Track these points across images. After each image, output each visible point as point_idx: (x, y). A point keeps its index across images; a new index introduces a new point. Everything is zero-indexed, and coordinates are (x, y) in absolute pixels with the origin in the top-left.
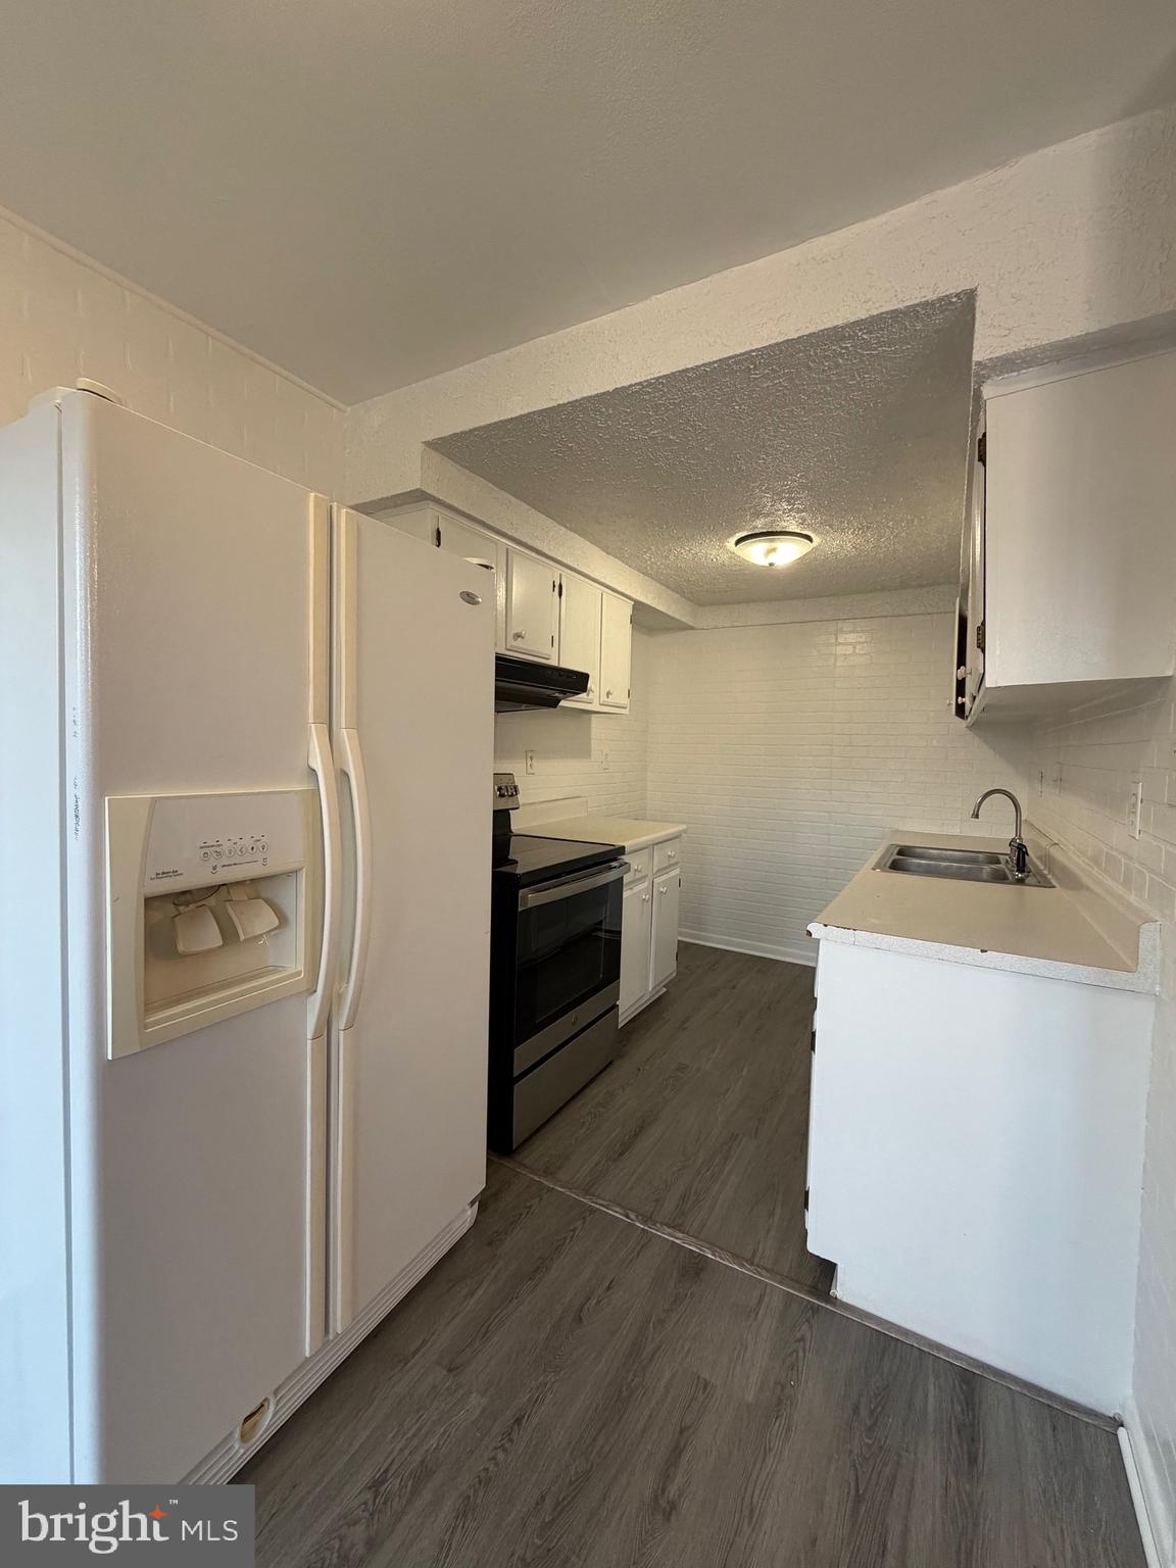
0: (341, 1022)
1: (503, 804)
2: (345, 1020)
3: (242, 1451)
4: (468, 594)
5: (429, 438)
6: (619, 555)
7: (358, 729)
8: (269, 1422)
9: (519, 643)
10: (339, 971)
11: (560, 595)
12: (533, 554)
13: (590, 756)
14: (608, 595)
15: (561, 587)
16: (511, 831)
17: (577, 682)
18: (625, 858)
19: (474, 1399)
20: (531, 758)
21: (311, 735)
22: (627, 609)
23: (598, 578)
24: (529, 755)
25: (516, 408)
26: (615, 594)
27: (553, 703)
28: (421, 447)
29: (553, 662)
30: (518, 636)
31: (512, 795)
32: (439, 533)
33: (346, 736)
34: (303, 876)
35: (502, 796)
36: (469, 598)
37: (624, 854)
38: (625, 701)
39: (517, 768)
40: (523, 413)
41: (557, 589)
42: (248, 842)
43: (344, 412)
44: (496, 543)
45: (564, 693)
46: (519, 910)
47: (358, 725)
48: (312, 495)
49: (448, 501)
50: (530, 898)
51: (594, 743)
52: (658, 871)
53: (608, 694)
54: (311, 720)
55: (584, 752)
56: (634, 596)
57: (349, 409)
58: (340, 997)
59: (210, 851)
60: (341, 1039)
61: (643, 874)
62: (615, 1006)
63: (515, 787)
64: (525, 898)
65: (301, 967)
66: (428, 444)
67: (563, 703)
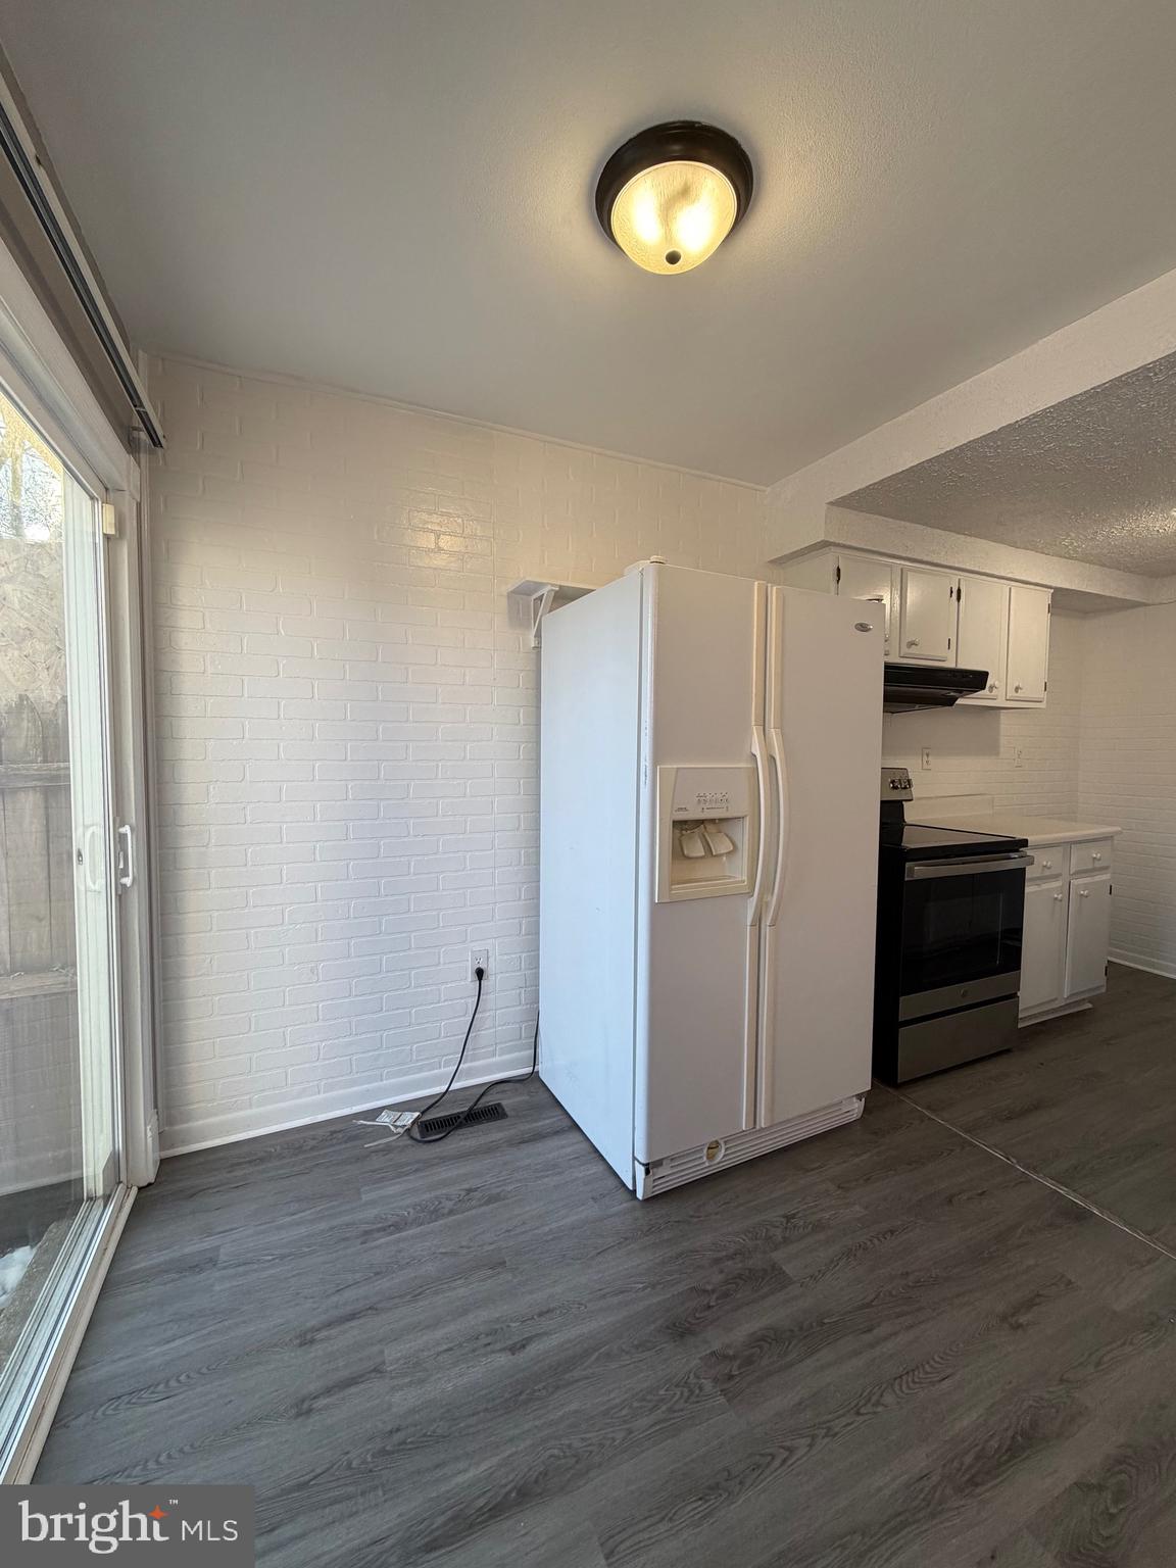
0: (767, 920)
1: (895, 796)
2: (770, 918)
3: (707, 1164)
4: (861, 625)
5: (831, 500)
6: (1030, 546)
7: (782, 728)
8: (722, 1159)
9: (914, 650)
10: (767, 888)
11: (959, 598)
12: (928, 567)
13: (998, 754)
14: (1016, 588)
15: (959, 591)
16: (904, 821)
17: (976, 680)
18: (1029, 852)
19: (857, 1208)
20: (928, 755)
21: (753, 733)
22: (1045, 598)
23: (1003, 574)
24: (926, 752)
25: (909, 461)
26: (1028, 586)
27: (951, 702)
28: (825, 507)
29: (950, 664)
30: (912, 644)
31: (905, 788)
32: (839, 570)
33: (774, 734)
34: (747, 821)
35: (895, 788)
36: (863, 628)
37: (1026, 846)
38: (1042, 695)
39: (913, 766)
40: (912, 465)
41: (955, 595)
42: (720, 797)
43: (764, 491)
44: (890, 566)
45: (961, 692)
46: (906, 879)
47: (781, 726)
48: (756, 583)
49: (848, 543)
50: (918, 871)
51: (1003, 741)
52: (1074, 874)
53: (1017, 689)
54: (753, 723)
55: (991, 748)
56: (1054, 585)
57: (769, 489)
58: (767, 904)
59: (701, 799)
60: (767, 931)
61: (1054, 871)
62: (1014, 996)
63: (909, 781)
64: (911, 870)
65: (745, 878)
66: (831, 503)
67: (959, 701)
